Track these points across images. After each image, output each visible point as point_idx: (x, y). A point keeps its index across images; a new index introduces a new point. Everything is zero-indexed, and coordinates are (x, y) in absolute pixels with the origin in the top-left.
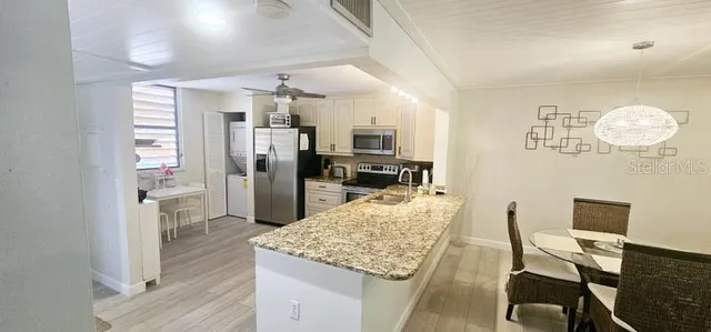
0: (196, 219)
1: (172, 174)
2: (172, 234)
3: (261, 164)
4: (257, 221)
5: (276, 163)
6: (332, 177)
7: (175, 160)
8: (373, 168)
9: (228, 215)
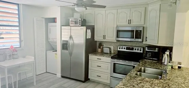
0: (30, 75)
1: (16, 51)
2: (15, 85)
3: (65, 46)
4: (63, 77)
5: (73, 45)
6: (103, 53)
7: (18, 44)
8: (127, 48)
9: (46, 72)
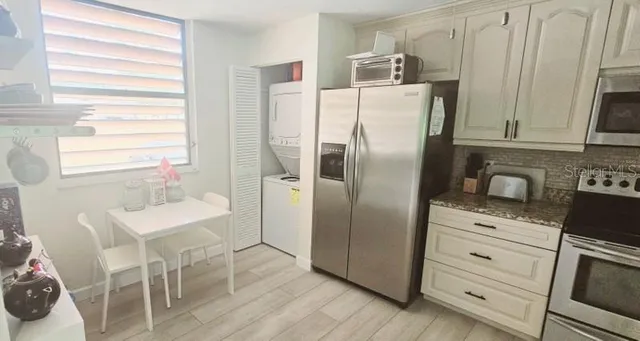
1: (178, 178)
3: (332, 164)
4: (316, 270)
7: (184, 153)
9: (262, 243)
